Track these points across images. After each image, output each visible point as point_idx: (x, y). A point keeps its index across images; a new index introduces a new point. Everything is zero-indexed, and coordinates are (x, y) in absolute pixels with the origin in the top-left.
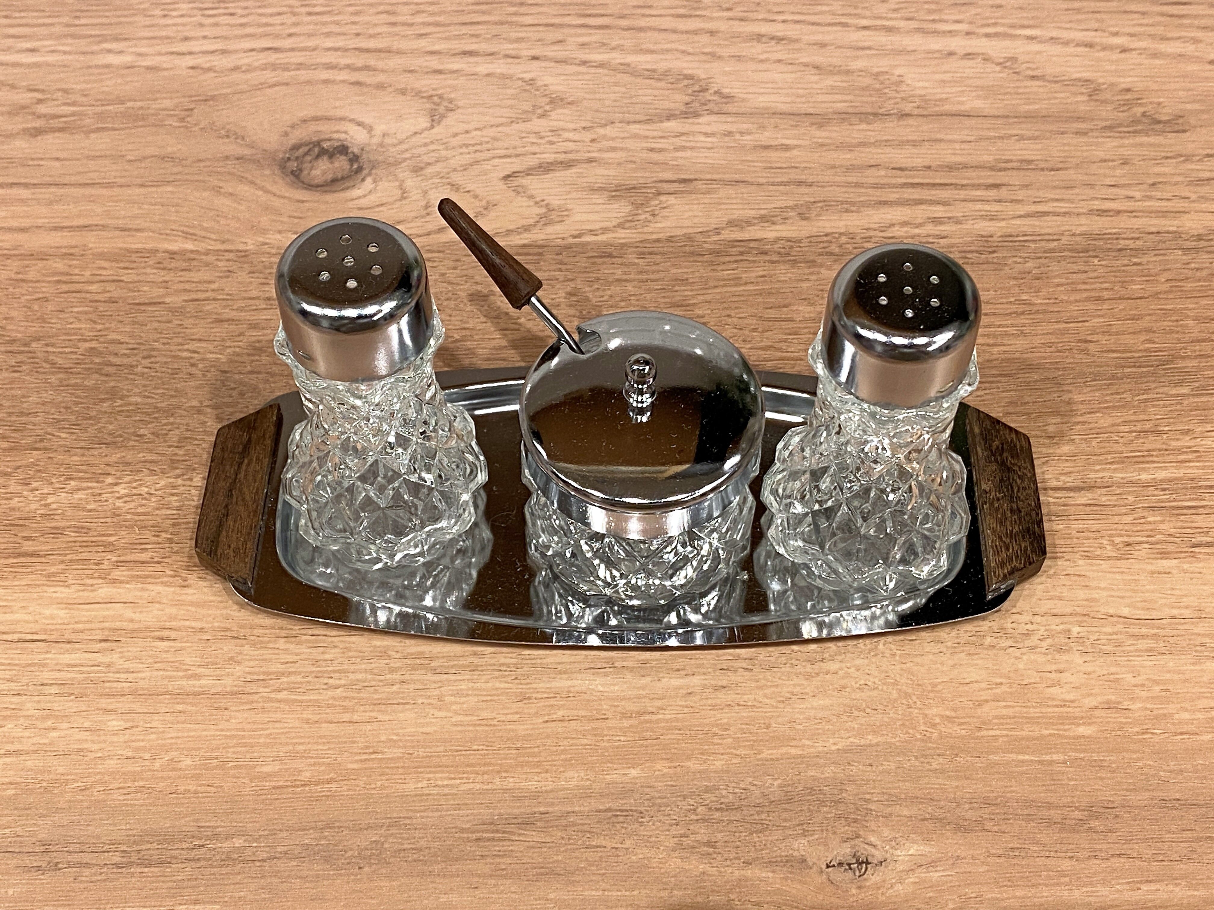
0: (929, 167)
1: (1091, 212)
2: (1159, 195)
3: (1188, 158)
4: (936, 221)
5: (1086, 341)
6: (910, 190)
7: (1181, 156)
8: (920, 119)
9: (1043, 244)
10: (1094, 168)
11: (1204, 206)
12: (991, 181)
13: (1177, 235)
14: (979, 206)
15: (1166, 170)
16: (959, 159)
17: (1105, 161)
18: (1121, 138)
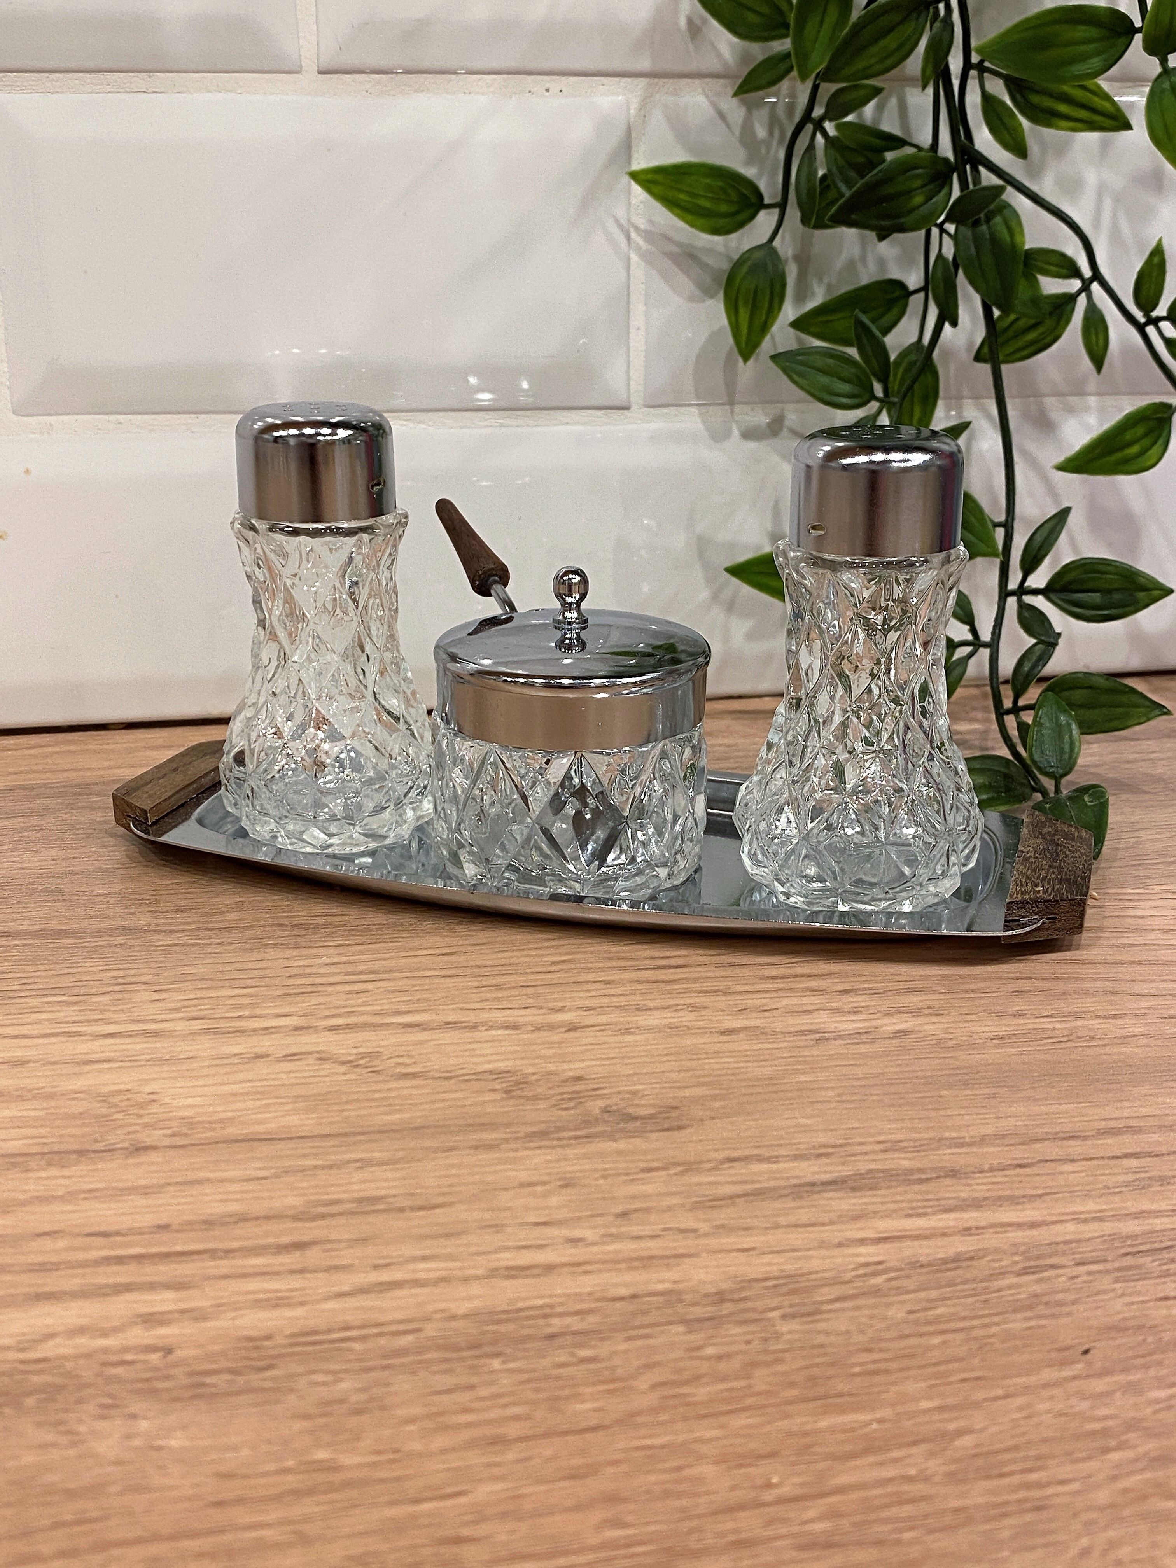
0: (165, 1227)
1: (493, 1273)
2: (635, 1230)
3: (689, 1167)
4: (151, 1320)
5: (459, 1540)
6: (115, 1268)
7: (679, 1164)
8: (171, 1153)
9: (382, 1341)
10: (505, 1199)
11: (726, 1241)
12: (285, 1240)
13: (673, 1296)
14: (253, 1285)
15: (649, 1189)
16: (233, 1207)
17: (530, 1184)
18: (563, 1147)
